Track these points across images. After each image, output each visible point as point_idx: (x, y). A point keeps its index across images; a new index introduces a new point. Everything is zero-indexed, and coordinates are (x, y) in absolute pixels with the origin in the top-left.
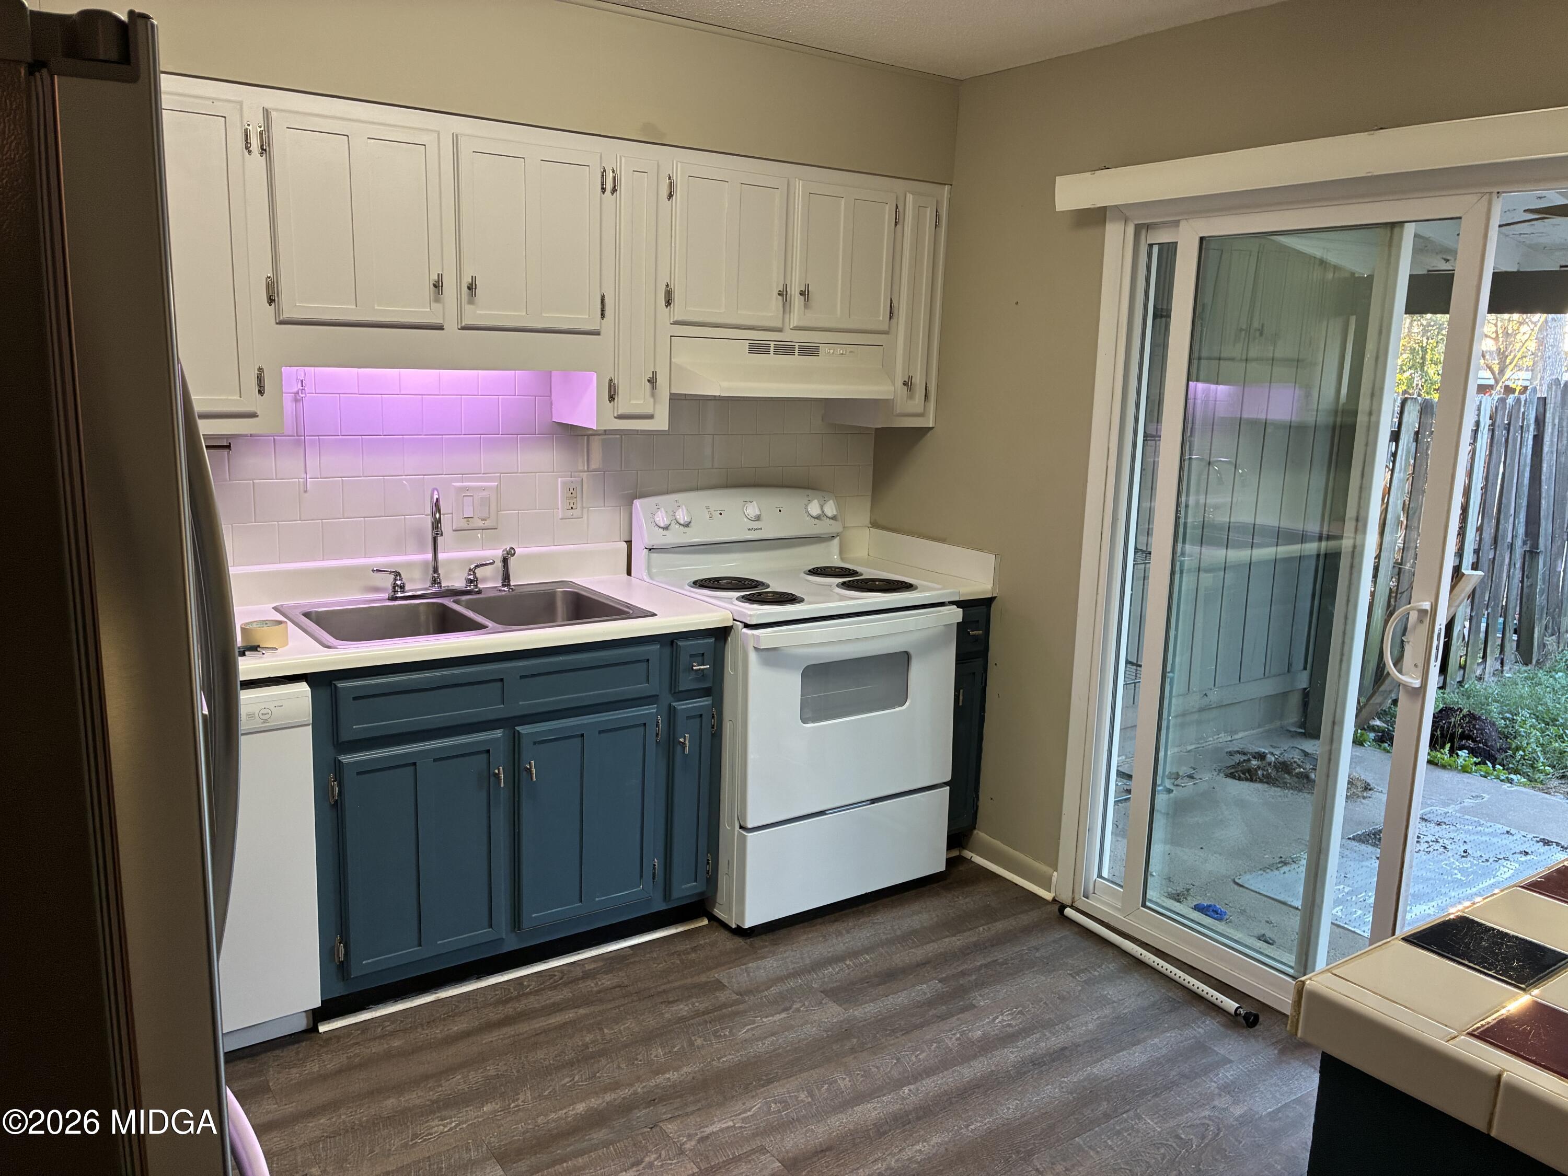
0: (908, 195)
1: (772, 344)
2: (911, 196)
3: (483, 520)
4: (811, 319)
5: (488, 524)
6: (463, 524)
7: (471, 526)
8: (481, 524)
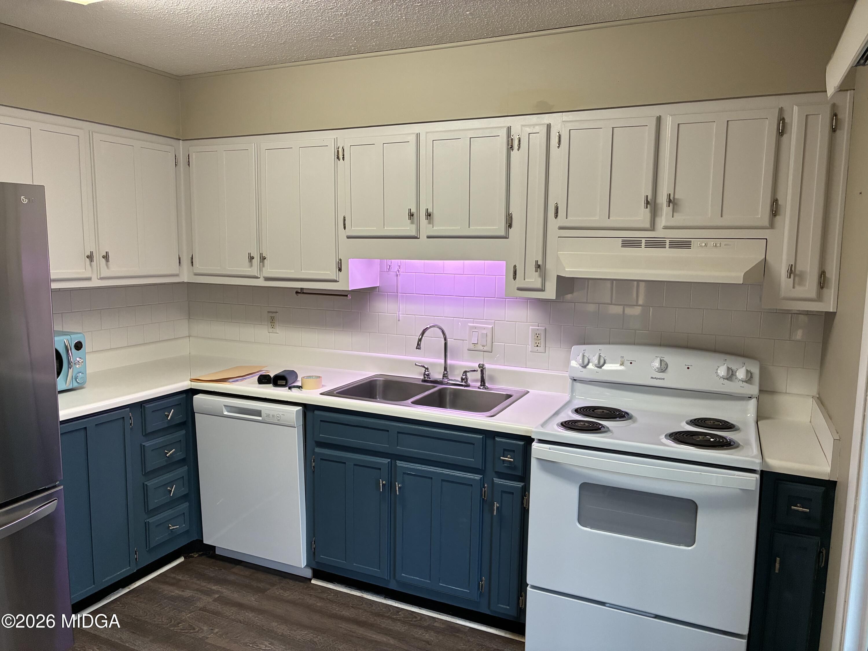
0: (795, 106)
1: (643, 240)
2: (797, 107)
3: (483, 346)
4: (679, 219)
5: (485, 349)
6: (472, 347)
7: (476, 349)
8: (481, 348)
